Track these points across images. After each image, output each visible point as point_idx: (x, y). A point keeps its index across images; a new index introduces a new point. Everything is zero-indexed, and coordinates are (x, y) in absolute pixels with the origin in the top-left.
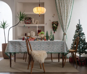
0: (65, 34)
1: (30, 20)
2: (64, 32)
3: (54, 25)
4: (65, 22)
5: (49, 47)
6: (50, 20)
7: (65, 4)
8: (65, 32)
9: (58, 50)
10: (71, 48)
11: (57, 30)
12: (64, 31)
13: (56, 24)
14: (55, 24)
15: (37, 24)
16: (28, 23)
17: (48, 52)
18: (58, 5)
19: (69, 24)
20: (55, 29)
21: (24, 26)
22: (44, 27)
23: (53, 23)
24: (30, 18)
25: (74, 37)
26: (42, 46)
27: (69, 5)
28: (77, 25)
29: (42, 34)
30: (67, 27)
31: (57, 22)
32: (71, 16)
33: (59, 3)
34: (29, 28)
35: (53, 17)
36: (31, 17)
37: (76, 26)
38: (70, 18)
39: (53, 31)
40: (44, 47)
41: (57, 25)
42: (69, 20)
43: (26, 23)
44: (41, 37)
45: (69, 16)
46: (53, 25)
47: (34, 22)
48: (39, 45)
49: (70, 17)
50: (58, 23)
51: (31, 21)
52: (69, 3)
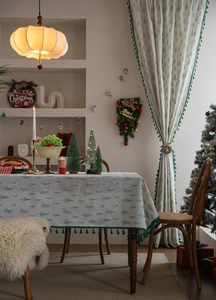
0: (166, 150)
1: (31, 93)
2: (162, 139)
3: (125, 113)
4: (166, 99)
5: (68, 200)
6: (108, 94)
7: (169, 27)
8: (168, 140)
9: (109, 217)
10: (182, 208)
11: (135, 134)
12: (165, 136)
13: (134, 109)
14: (130, 110)
15: (56, 107)
16: (21, 105)
17: (67, 222)
18: (139, 28)
19: (184, 110)
20: (129, 130)
21: (4, 115)
22: (84, 119)
23: (120, 105)
24: (30, 86)
25: (196, 162)
26: (38, 196)
27: (185, 30)
28: (211, 110)
30: (176, 119)
31: (137, 99)
32: (192, 77)
33: (145, 21)
34: (22, 123)
35: (121, 79)
36: (35, 82)
37: (208, 114)
38: (190, 86)
39: (121, 139)
40: (50, 202)
41: (137, 113)
42: (184, 93)
43: (13, 105)
44: (48, 160)
45: (184, 76)
46: (119, 110)
47: (46, 100)
48: (26, 194)
49: (187, 79)
50: (141, 106)
51: (35, 98)
52: (186, 22)
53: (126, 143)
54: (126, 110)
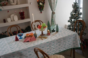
12: (53, 9)
14: (42, 3)
19: (57, 1)
20: (42, 9)
22: (28, 7)
28: (74, 4)
34: (8, 12)
46: (39, 3)
50: (45, 1)
51: (8, 1)
53: (41, 13)
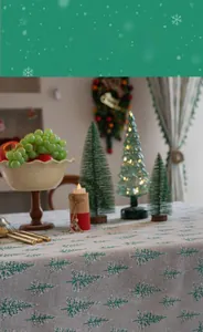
2: (168, 142)
3: (108, 100)
11: (122, 134)
13: (121, 94)
14: (115, 95)
19: (199, 93)
20: (116, 128)
29: (44, 157)
30: (188, 107)
50: (130, 88)
53: (109, 150)
54: (108, 95)
